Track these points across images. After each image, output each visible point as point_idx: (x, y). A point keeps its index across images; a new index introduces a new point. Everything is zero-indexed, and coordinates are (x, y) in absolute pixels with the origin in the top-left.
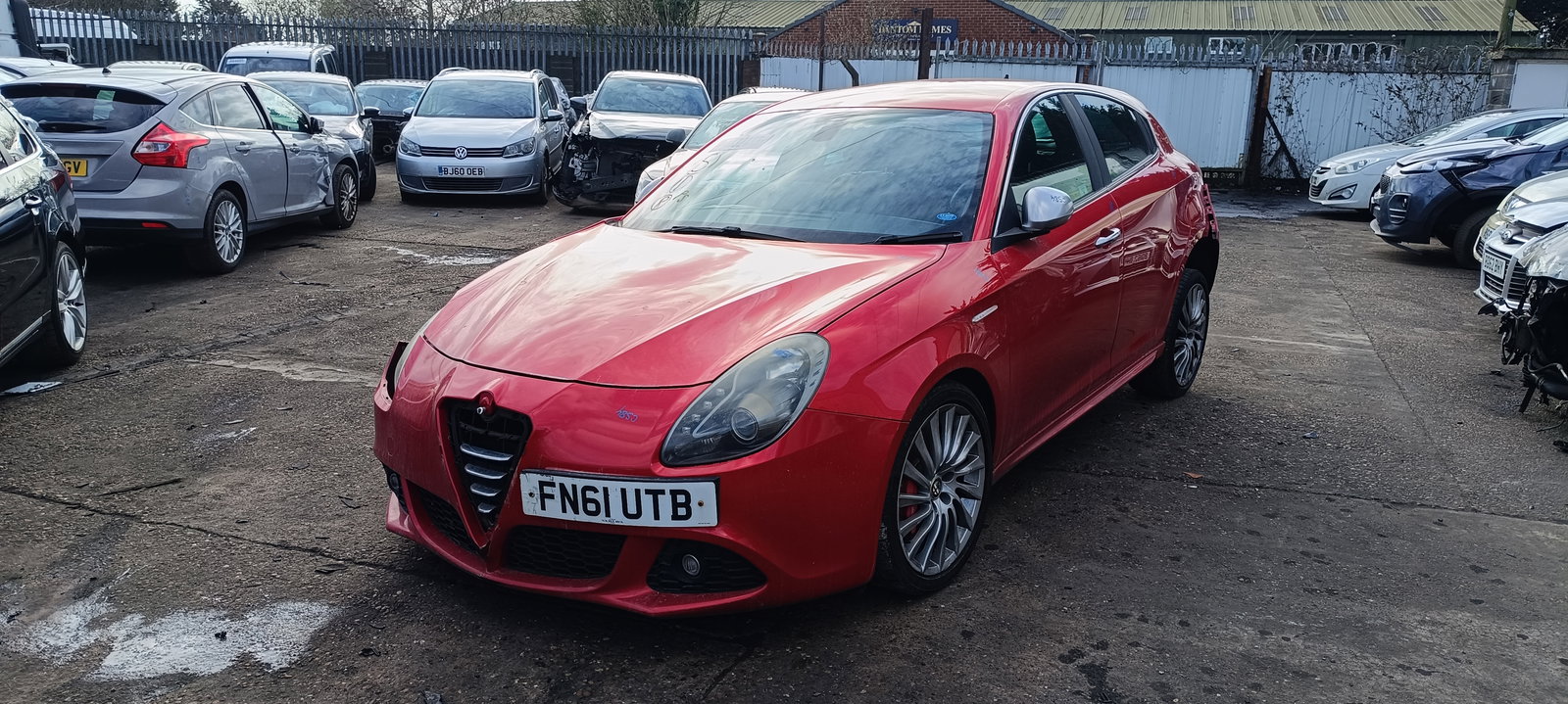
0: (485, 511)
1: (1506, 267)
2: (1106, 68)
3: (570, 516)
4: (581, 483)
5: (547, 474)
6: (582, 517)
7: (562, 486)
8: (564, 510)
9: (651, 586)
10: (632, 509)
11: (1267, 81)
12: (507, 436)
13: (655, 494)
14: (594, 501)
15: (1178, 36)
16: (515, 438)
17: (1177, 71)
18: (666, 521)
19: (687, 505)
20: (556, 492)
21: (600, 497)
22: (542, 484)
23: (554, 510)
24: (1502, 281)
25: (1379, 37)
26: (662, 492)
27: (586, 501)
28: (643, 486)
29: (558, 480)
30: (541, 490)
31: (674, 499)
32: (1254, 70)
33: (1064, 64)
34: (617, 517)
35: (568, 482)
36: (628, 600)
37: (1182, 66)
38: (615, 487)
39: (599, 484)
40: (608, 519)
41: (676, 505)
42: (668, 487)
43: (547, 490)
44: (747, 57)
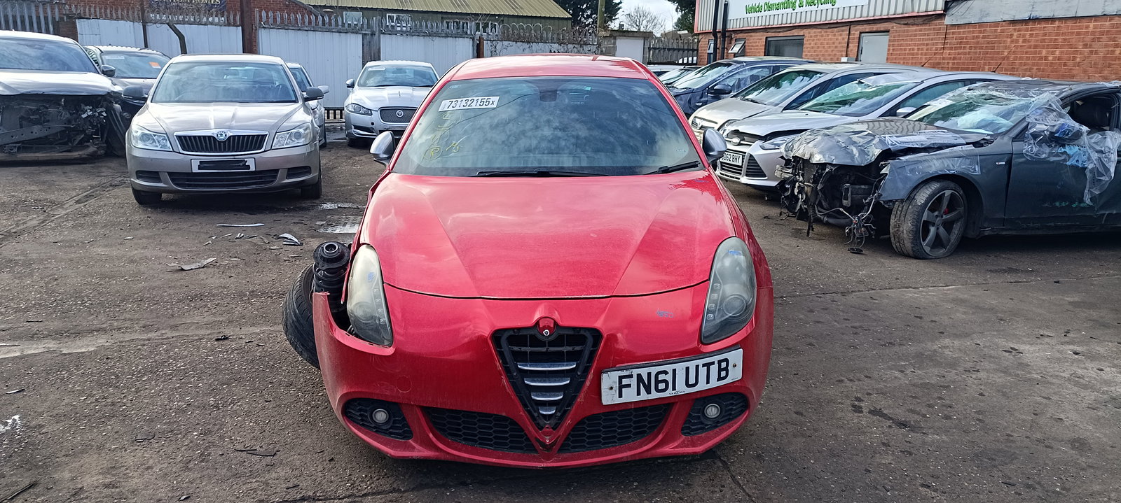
0: (550, 413)
1: (743, 159)
2: (382, 36)
3: (644, 396)
4: (654, 370)
5: (627, 369)
6: (654, 395)
7: (639, 376)
8: (639, 393)
9: (684, 434)
10: (692, 381)
11: (481, 47)
12: (570, 349)
13: (708, 365)
14: (666, 382)
15: (366, 12)
16: (577, 348)
17: (427, 38)
18: (714, 383)
19: (726, 369)
20: (633, 381)
21: (669, 378)
22: (621, 378)
23: (630, 396)
24: (741, 167)
25: (460, 16)
26: (713, 363)
27: (657, 382)
28: (700, 362)
29: (635, 372)
30: (620, 382)
31: (720, 366)
32: (473, 39)
33: (353, 33)
34: (682, 389)
35: (644, 372)
36: (676, 447)
37: (430, 35)
38: (680, 367)
39: (669, 368)
40: (674, 391)
41: (720, 370)
42: (716, 359)
43: (625, 382)
44: (61, 19)
